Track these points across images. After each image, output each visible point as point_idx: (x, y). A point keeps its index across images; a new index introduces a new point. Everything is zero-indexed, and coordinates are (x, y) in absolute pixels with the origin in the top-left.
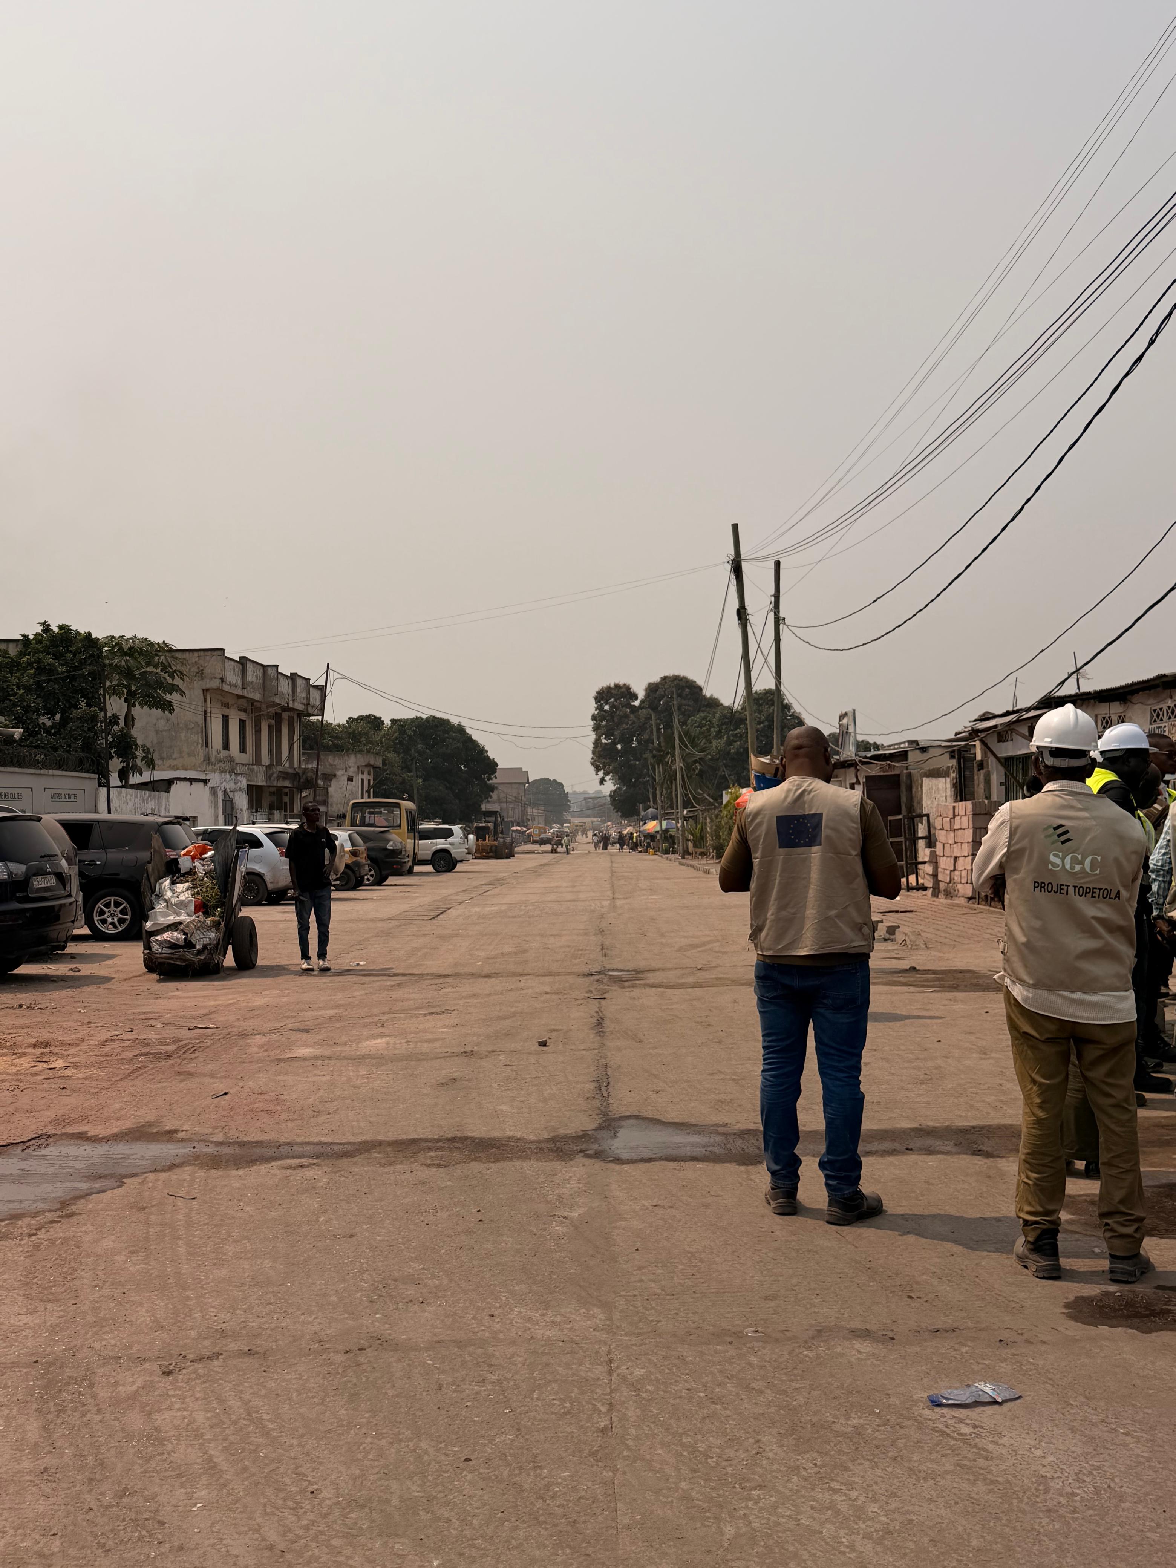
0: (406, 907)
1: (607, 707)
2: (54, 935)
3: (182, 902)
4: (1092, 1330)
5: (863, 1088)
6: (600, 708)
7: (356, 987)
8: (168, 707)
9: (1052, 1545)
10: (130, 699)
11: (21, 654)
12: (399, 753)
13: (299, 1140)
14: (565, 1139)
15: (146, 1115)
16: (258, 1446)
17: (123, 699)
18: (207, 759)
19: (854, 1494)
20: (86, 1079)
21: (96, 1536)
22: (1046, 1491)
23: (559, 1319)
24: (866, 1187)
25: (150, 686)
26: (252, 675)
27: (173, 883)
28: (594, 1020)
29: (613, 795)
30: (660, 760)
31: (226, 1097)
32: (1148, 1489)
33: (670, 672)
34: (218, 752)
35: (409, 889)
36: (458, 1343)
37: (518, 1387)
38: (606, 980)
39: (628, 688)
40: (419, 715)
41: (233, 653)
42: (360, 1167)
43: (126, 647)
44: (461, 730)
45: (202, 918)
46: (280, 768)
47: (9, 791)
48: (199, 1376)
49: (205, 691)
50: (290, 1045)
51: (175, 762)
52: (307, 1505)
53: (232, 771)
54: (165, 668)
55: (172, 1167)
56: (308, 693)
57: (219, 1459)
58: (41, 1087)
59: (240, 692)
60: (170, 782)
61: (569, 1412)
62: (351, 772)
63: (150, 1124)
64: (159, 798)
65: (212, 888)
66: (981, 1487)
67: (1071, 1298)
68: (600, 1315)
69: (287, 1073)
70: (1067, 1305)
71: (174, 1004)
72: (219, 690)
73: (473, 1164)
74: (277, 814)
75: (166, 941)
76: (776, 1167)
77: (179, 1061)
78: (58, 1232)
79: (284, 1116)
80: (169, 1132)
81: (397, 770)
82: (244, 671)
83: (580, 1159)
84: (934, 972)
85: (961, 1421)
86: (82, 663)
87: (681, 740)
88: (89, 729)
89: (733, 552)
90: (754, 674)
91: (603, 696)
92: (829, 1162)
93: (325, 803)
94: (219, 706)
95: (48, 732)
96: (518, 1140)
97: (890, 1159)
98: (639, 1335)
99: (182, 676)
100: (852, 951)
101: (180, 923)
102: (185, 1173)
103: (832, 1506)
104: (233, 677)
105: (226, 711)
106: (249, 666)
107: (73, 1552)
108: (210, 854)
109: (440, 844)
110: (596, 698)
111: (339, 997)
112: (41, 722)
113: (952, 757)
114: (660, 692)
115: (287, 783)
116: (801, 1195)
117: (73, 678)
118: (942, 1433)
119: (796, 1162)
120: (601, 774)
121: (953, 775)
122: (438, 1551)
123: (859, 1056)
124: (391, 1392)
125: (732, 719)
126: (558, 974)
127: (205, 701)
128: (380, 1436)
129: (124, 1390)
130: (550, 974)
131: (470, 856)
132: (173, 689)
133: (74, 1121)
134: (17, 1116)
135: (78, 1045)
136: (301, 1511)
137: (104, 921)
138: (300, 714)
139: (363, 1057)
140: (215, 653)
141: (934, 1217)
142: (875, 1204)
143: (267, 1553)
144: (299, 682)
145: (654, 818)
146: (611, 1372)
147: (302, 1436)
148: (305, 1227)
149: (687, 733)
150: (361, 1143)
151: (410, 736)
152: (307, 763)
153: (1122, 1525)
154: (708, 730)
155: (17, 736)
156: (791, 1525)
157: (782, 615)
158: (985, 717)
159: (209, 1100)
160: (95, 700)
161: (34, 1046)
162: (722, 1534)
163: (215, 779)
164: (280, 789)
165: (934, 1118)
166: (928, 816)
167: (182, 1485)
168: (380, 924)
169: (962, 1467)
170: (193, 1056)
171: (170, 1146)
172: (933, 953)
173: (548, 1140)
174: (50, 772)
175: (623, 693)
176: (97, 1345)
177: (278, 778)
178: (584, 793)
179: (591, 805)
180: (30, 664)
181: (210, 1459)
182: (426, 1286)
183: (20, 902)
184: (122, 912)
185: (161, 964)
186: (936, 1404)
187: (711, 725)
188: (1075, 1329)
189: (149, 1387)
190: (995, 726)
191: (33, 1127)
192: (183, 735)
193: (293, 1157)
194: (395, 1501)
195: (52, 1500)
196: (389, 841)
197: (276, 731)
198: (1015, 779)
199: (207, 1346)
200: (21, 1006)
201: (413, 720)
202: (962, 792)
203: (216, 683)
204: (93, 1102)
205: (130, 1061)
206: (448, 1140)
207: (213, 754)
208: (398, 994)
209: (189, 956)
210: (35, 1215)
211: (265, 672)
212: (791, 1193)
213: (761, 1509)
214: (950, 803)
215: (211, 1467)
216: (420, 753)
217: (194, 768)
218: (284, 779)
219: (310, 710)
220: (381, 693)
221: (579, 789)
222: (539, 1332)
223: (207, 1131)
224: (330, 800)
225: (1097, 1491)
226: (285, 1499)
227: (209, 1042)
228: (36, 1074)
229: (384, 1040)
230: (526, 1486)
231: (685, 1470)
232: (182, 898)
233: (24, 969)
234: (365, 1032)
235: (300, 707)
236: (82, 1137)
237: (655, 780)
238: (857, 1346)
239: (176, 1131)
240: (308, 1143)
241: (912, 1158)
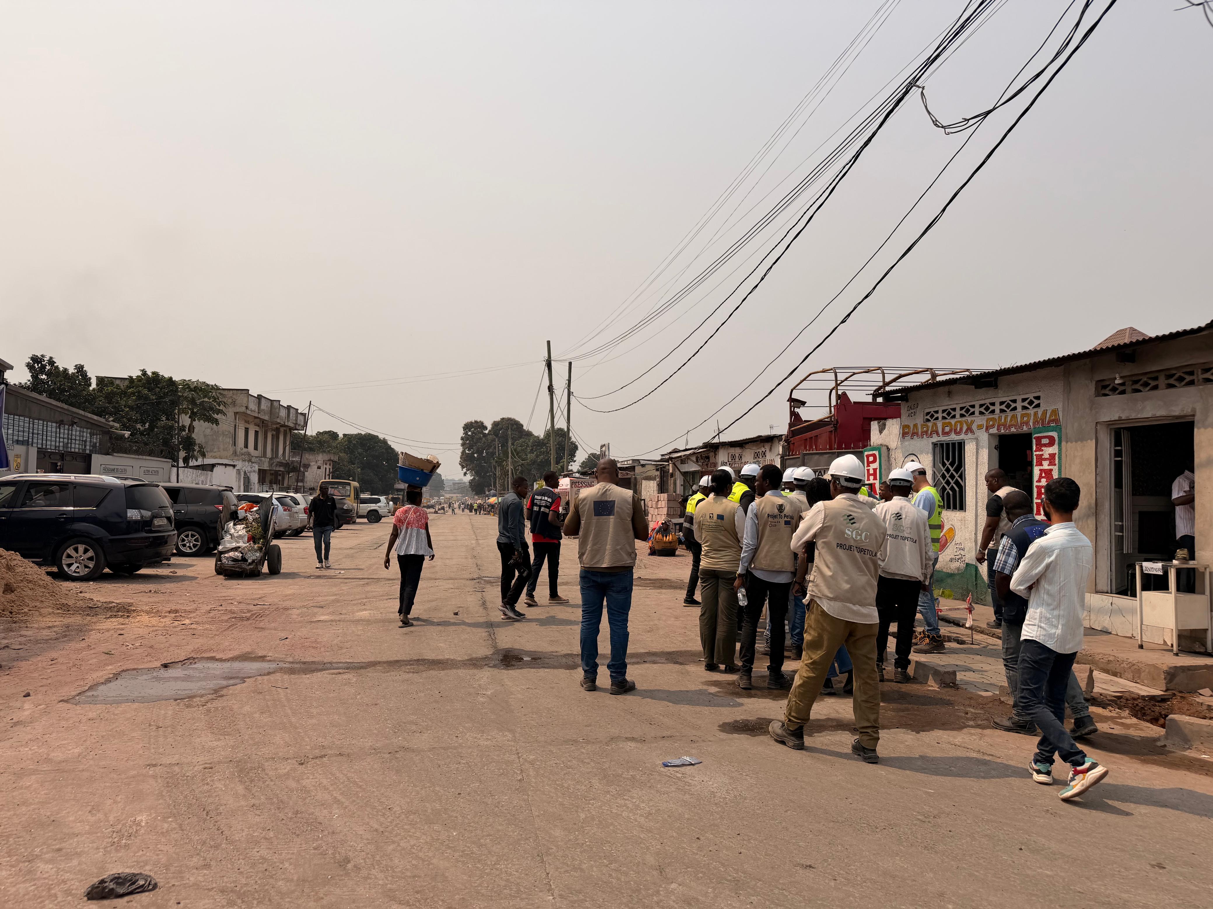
0: (358, 542)
1: (470, 433)
2: (164, 552)
3: (240, 536)
4: (730, 736)
5: (629, 629)
6: (466, 433)
7: (342, 585)
8: (216, 422)
9: (718, 816)
10: (192, 418)
11: (129, 387)
12: (347, 454)
13: (334, 661)
14: (477, 659)
15: (245, 648)
16: (357, 792)
17: (188, 416)
18: (235, 453)
19: (634, 800)
20: (204, 630)
21: (290, 830)
22: (714, 797)
23: (489, 737)
24: (628, 677)
25: (205, 409)
26: (264, 405)
27: (235, 525)
28: (481, 602)
29: (471, 482)
30: (500, 463)
31: (287, 640)
32: (756, 795)
33: (506, 416)
34: (241, 449)
35: (356, 532)
36: (444, 748)
37: (477, 765)
38: (482, 582)
39: (482, 423)
40: (360, 432)
41: (254, 392)
42: (371, 673)
43: (192, 387)
44: (385, 442)
45: (252, 545)
46: (278, 460)
47: (119, 467)
48: (318, 765)
49: (236, 413)
50: (315, 614)
51: (215, 454)
52: (388, 813)
53: (250, 461)
54: (215, 400)
55: (269, 674)
56: (297, 417)
57: (340, 797)
58: (180, 634)
59: (256, 415)
60: (213, 466)
61: (502, 774)
62: (319, 464)
63: (250, 653)
64: (207, 474)
65: (258, 529)
66: (687, 796)
67: (721, 723)
68: (510, 736)
69: (317, 628)
70: (719, 726)
71: (239, 592)
72: (245, 414)
73: (431, 671)
74: (275, 486)
75: (231, 557)
76: (587, 668)
77: (254, 622)
78: (218, 704)
79: (322, 649)
80: (261, 657)
81: (346, 463)
82: (259, 403)
83: (486, 668)
84: (650, 580)
85: (677, 772)
86: (166, 394)
87: (512, 453)
88: (168, 434)
89: (547, 356)
90: (556, 420)
91: (467, 427)
92: (613, 665)
93: (302, 481)
94: (243, 422)
95: (142, 434)
96: (452, 660)
97: (636, 666)
98: (529, 743)
99: (225, 404)
100: (626, 565)
101: (239, 547)
102: (278, 676)
103: (625, 805)
104: (253, 406)
105: (248, 426)
106: (263, 400)
107: (281, 836)
108: (255, 509)
109: (373, 506)
110: (464, 428)
111: (334, 589)
112: (138, 427)
113: (657, 470)
114: (500, 426)
115: (282, 469)
116: (598, 683)
117: (158, 403)
118: (669, 777)
119: (596, 666)
120: (465, 470)
121: (658, 480)
122: (455, 829)
123: (627, 614)
124: (416, 769)
125: (539, 443)
126: (456, 579)
127: (236, 419)
128: (415, 786)
129: (282, 772)
130: (451, 579)
131: (390, 514)
132: (219, 412)
133: (205, 651)
134: (171, 649)
135: (194, 612)
136: (386, 816)
137: (184, 545)
138: (291, 429)
139: (358, 621)
140: (244, 392)
141: (659, 690)
142: (632, 685)
143: (375, 833)
144: (292, 411)
145: (494, 496)
146: (519, 758)
147: (377, 787)
148: (351, 701)
149: (515, 450)
150: (368, 662)
151: (354, 444)
152: (293, 457)
153: (746, 808)
154: (526, 448)
155: (126, 436)
156: (609, 812)
157: (571, 390)
158: (676, 451)
159: (278, 642)
160: (170, 416)
161: (170, 612)
162: (580, 817)
163: (239, 464)
164: (276, 472)
165: (656, 647)
166: (644, 500)
167: (325, 808)
168: (346, 551)
169: (679, 789)
170: (261, 619)
171: (264, 663)
172: (648, 570)
173: (468, 660)
174: (144, 457)
175: (478, 426)
176: (260, 753)
177: (277, 465)
178: (453, 480)
179: (456, 487)
180: (133, 393)
181: (335, 798)
182: (420, 725)
183: (146, 533)
184: (195, 540)
185: (226, 570)
186: (666, 765)
187: (528, 445)
188: (723, 735)
189: (294, 770)
190: (681, 456)
191: (183, 654)
192: (221, 438)
193: (334, 669)
194: (429, 811)
195: (262, 817)
196: (345, 504)
197: (276, 438)
198: (689, 482)
199: (317, 752)
200: (150, 591)
201: (356, 435)
202: (662, 489)
203: (243, 409)
204: (212, 642)
205: (227, 621)
206: (415, 660)
207: (238, 450)
208: (368, 588)
209: (244, 566)
210: (202, 696)
211: (272, 404)
212: (594, 681)
213: (595, 808)
214: (656, 494)
215: (337, 801)
216: (360, 454)
217: (226, 458)
218: (280, 466)
219: (297, 427)
220: (342, 420)
221: (449, 478)
222: (482, 743)
223: (282, 656)
224: (305, 479)
225: (735, 796)
226: (377, 812)
227: (268, 613)
228: (175, 627)
229: (367, 612)
230: (489, 803)
231: (559, 794)
232: (240, 533)
233: (143, 571)
234: (355, 608)
235: (292, 425)
236: (213, 659)
237: (496, 475)
238: (629, 744)
239: (265, 656)
240: (340, 663)
241: (646, 665)
